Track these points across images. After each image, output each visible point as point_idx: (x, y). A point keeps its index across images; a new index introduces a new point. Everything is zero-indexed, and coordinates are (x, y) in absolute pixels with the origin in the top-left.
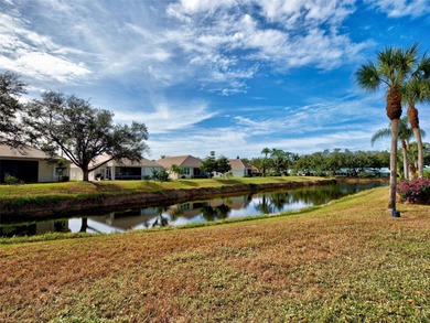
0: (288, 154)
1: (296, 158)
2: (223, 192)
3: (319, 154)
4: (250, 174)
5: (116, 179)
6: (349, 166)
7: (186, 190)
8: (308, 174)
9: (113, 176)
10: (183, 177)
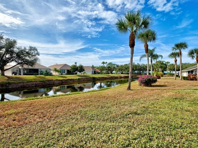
0: (114, 64)
1: (118, 66)
2: (79, 81)
3: (127, 65)
4: (95, 73)
5: (24, 74)
6: (138, 70)
7: (59, 80)
8: (122, 73)
9: (22, 73)
10: (62, 74)
